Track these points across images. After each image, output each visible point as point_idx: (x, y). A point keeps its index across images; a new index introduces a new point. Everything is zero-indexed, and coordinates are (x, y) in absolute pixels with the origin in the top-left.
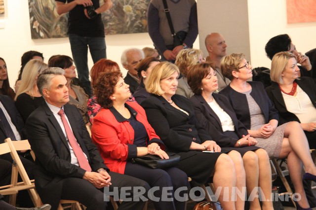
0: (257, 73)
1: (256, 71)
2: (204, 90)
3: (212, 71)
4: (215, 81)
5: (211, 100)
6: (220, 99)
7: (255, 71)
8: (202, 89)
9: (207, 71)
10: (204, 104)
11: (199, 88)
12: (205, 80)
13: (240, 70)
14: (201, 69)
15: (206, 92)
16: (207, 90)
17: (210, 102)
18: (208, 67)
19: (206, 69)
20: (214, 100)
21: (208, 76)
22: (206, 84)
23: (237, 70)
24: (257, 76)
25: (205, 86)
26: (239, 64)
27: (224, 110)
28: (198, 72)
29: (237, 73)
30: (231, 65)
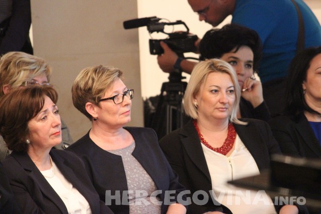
0: (153, 108)
1: (153, 104)
2: (31, 143)
3: (48, 103)
4: (57, 126)
5: (48, 164)
6: (66, 163)
7: (150, 104)
8: (28, 141)
9: (37, 105)
10: (32, 175)
11: (22, 139)
12: (34, 124)
13: (102, 104)
14: (27, 99)
15: (36, 147)
16: (39, 145)
17: (45, 169)
18: (40, 95)
19: (37, 99)
20: (53, 164)
21: (41, 115)
22: (36, 131)
23: (97, 102)
24: (153, 114)
25: (35, 136)
26: (100, 91)
27: (75, 186)
28: (20, 104)
29: (96, 109)
30: (85, 90)
